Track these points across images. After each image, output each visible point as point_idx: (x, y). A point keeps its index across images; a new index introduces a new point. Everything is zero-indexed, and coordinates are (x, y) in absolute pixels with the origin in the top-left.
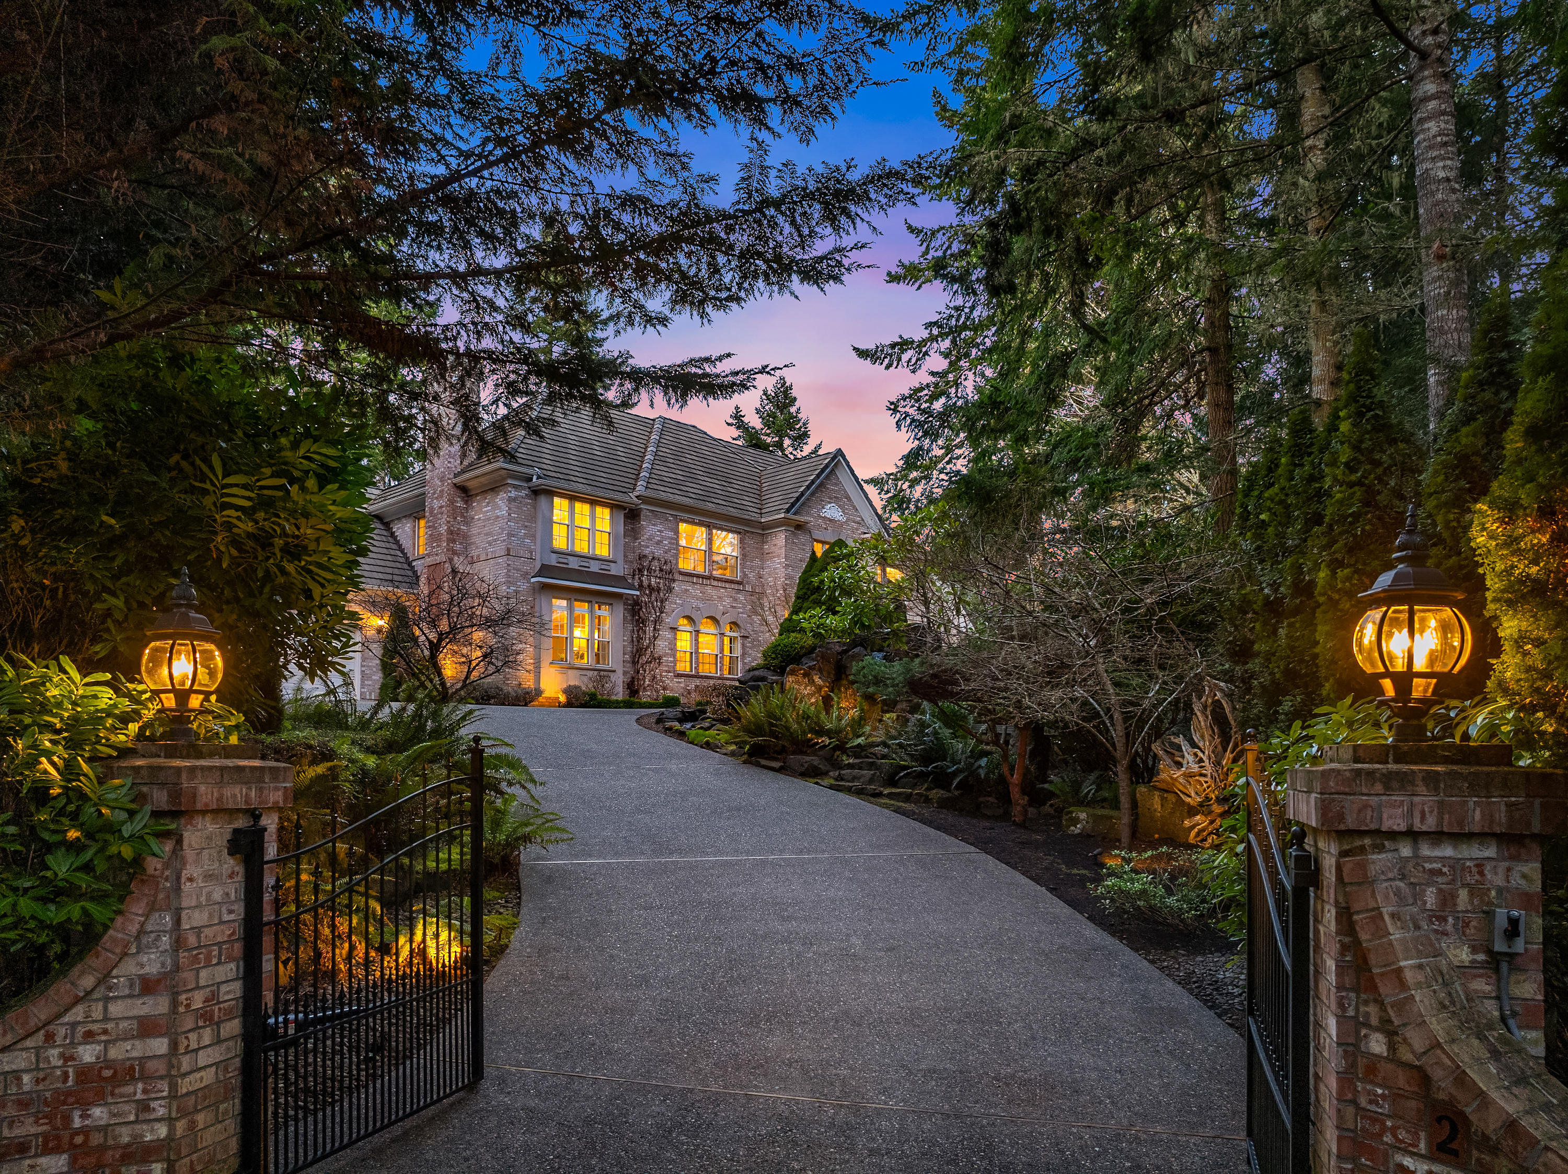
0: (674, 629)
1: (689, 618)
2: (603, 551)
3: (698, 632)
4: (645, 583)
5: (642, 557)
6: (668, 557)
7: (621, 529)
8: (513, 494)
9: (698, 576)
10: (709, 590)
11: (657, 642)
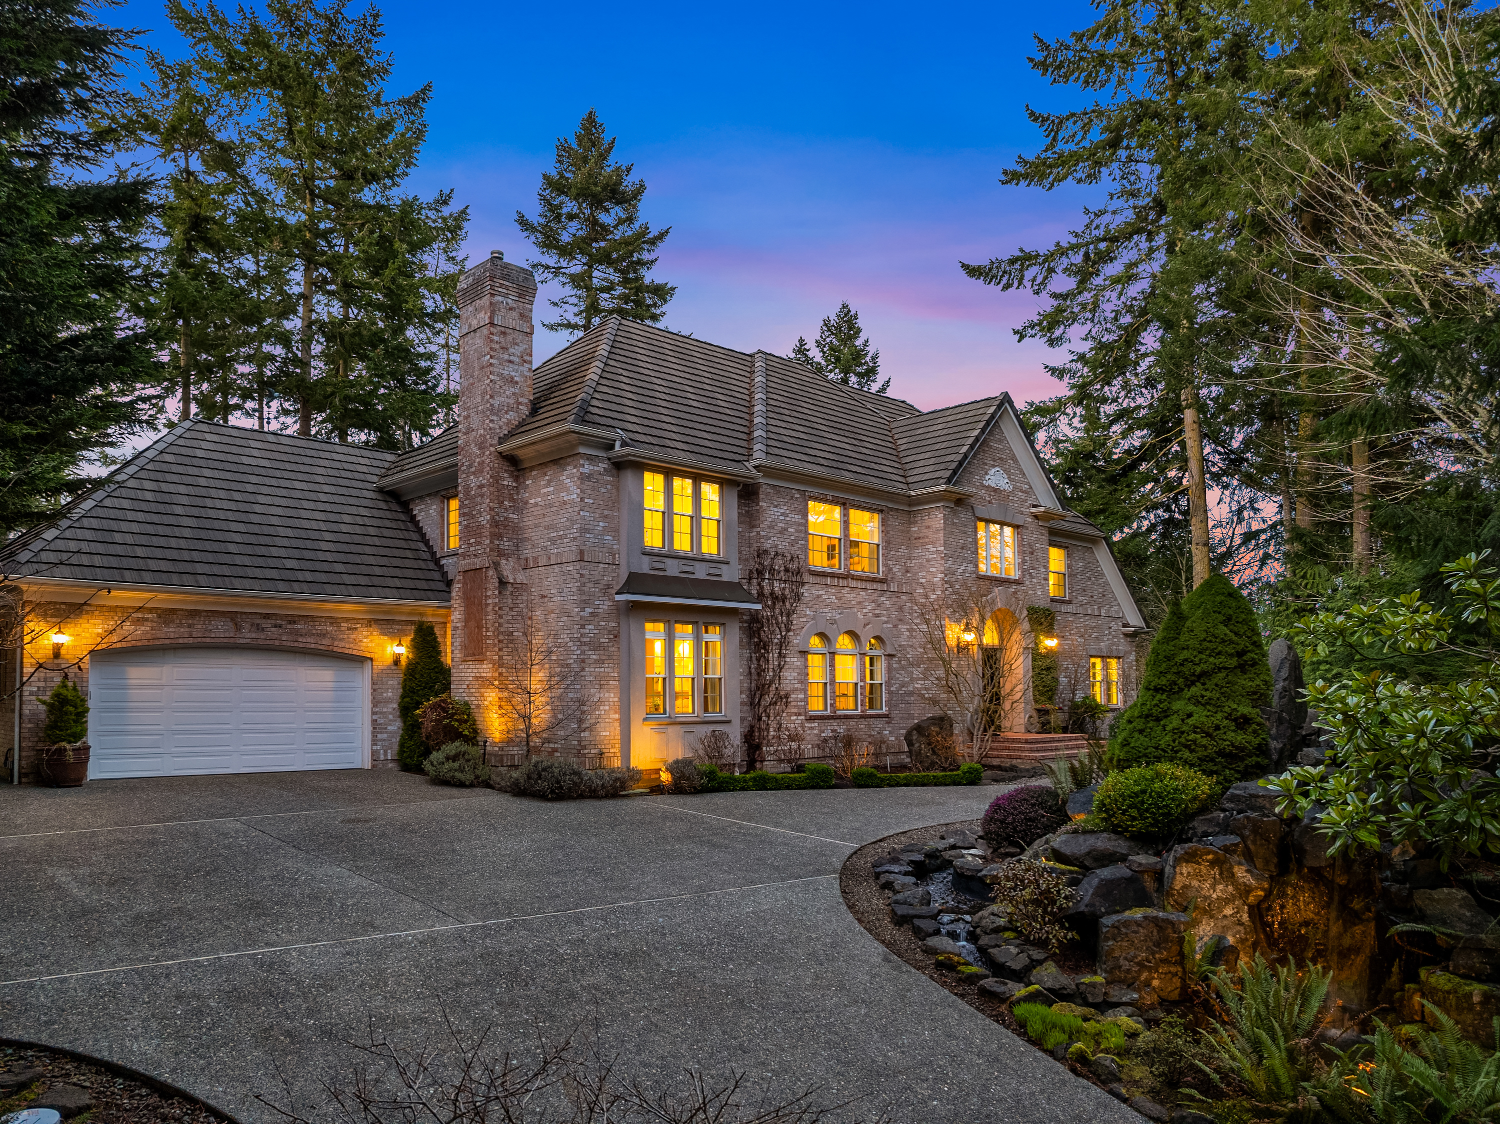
0: (804, 653)
1: (822, 636)
2: (710, 546)
3: (833, 654)
4: (767, 590)
5: (761, 554)
6: (795, 550)
7: (734, 514)
8: (587, 468)
9: (832, 576)
10: (846, 594)
11: (784, 674)
